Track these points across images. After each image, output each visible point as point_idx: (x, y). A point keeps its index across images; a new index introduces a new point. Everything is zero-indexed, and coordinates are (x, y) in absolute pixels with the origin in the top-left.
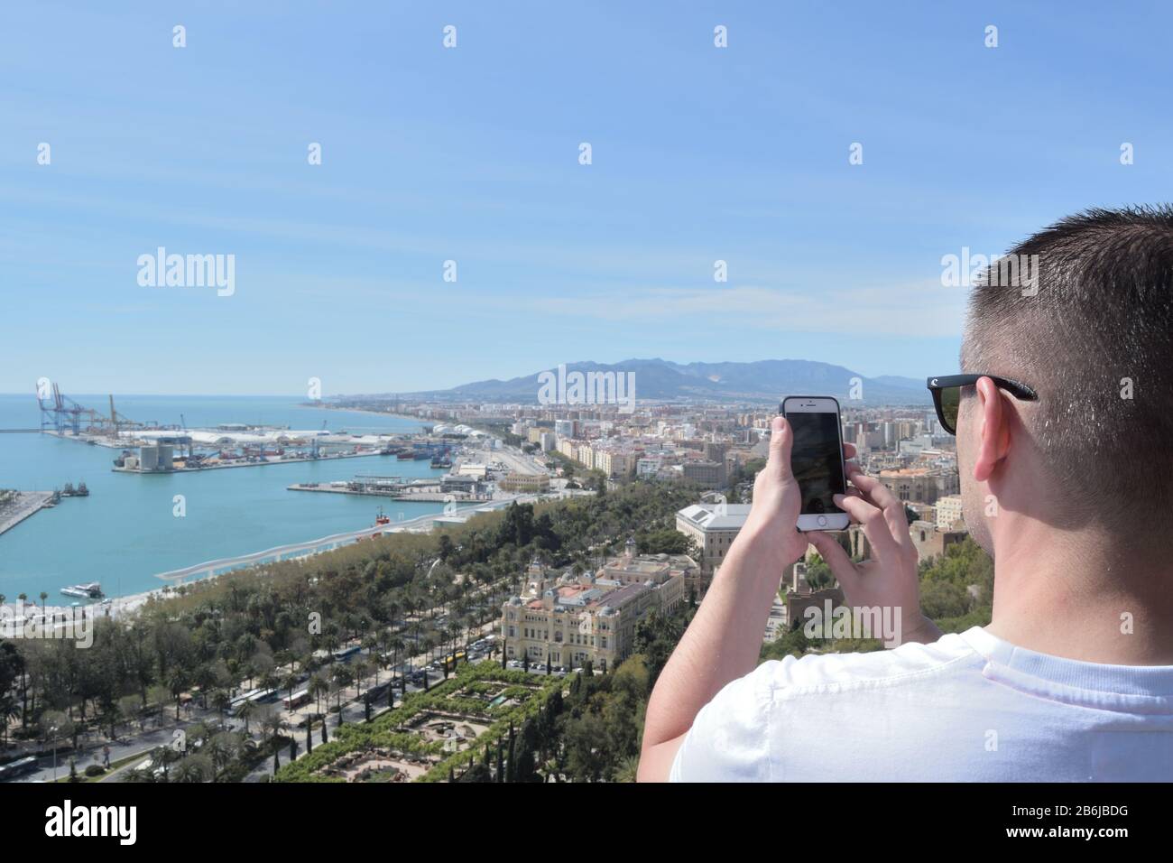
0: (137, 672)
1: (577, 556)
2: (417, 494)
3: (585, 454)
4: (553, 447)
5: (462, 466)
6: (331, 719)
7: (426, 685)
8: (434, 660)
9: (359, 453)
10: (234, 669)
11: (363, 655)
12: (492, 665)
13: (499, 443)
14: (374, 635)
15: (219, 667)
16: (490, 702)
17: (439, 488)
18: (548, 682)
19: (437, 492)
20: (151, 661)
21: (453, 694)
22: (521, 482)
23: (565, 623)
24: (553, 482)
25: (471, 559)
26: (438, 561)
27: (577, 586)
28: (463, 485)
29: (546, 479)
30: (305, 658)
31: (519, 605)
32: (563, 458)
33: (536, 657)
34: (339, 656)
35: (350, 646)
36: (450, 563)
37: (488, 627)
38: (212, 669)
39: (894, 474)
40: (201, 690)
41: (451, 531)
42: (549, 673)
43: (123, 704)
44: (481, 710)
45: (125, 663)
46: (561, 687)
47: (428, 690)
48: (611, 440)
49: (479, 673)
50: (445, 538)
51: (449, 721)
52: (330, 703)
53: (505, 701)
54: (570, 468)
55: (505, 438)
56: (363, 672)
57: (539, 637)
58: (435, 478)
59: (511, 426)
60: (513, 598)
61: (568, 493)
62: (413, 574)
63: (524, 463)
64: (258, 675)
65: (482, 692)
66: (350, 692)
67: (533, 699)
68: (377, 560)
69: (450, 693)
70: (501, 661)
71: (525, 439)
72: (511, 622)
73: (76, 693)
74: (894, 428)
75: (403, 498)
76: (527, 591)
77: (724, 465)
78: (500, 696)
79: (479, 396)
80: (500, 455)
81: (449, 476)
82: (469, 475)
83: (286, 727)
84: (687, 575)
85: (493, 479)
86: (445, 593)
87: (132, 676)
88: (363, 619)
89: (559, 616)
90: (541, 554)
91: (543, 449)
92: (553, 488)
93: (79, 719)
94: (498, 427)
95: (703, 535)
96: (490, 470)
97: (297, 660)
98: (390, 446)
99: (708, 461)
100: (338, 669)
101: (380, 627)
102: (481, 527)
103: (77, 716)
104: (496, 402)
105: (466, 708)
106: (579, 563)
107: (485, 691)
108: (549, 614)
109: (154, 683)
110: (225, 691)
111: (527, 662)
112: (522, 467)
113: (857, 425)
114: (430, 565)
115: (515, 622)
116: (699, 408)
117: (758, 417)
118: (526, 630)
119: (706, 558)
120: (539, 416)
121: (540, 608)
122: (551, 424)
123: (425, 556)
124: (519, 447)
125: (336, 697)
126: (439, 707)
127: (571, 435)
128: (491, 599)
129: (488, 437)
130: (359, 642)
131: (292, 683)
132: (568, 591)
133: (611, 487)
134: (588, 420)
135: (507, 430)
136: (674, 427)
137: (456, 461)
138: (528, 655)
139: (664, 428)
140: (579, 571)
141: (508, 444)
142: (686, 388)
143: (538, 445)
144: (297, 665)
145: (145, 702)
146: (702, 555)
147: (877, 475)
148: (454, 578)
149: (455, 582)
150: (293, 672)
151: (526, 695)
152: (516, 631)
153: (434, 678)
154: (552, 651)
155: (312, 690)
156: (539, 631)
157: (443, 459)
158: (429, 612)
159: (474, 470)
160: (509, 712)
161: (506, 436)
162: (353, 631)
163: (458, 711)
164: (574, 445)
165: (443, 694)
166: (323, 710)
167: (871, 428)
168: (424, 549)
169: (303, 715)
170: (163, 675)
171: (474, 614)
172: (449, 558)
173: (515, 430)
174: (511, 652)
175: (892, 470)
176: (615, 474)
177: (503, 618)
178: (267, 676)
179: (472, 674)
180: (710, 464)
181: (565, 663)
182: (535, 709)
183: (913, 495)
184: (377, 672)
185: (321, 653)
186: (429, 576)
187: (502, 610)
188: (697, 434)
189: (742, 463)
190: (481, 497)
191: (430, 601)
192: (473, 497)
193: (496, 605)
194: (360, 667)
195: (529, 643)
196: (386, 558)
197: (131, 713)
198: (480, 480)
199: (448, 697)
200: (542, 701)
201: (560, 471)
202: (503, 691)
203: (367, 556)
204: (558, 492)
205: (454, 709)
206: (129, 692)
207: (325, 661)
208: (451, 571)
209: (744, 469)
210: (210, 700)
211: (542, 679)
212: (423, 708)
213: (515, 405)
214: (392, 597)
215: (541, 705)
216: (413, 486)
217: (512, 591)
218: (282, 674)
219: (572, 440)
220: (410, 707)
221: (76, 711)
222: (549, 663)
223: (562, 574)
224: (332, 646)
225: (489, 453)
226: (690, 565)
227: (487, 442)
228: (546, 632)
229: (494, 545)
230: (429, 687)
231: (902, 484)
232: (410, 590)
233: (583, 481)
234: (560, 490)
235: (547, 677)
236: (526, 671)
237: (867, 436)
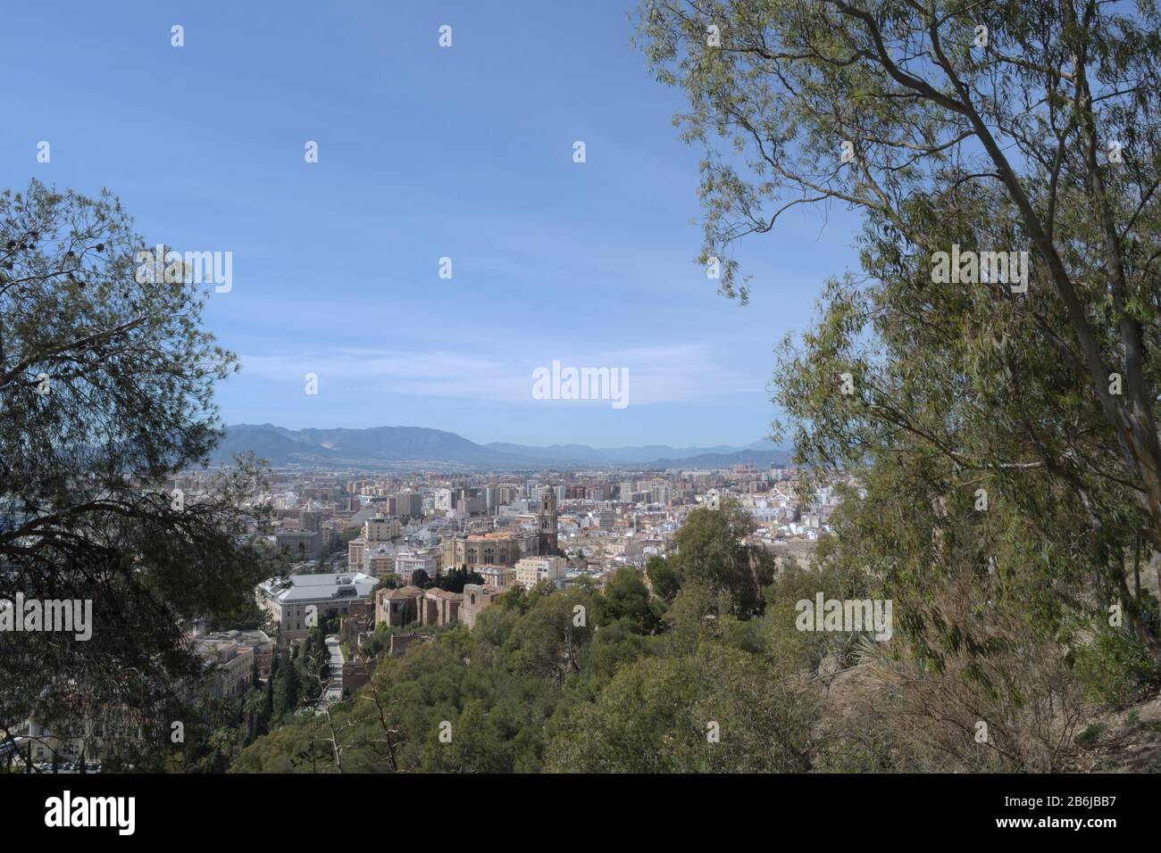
39: (480, 539)
74: (495, 493)
77: (320, 533)
84: (257, 651)
95: (280, 608)
99: (303, 531)
113: (459, 491)
116: (308, 476)
117: (366, 484)
119: (282, 632)
142: (298, 454)
146: (278, 630)
147: (463, 541)
167: (473, 493)
175: (479, 534)
180: (305, 533)
183: (497, 559)
188: (299, 502)
189: (340, 531)
209: (341, 538)
222: (83, 762)
226: (262, 640)
231: (486, 548)
237: (467, 502)
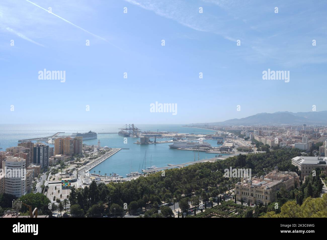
2: (213, 151)
3: (263, 140)
4: (254, 138)
5: (226, 144)
6: (185, 213)
8: (215, 199)
12: (232, 202)
13: (237, 137)
16: (231, 213)
17: (219, 150)
18: (248, 208)
22: (243, 149)
23: (254, 191)
24: (253, 149)
26: (218, 170)
27: (258, 180)
29: (250, 147)
31: (240, 185)
32: (256, 141)
33: (245, 201)
37: (231, 191)
41: (221, 162)
42: (249, 206)
46: (252, 210)
48: (272, 136)
49: (227, 204)
54: (258, 144)
57: (246, 195)
58: (218, 147)
59: (241, 132)
60: (238, 183)
61: (258, 152)
62: (210, 174)
65: (229, 210)
68: (200, 170)
70: (234, 201)
71: (245, 136)
75: (209, 152)
76: (243, 181)
79: (232, 124)
80: (237, 140)
81: (222, 146)
84: (294, 178)
85: (235, 147)
86: (219, 180)
89: (252, 189)
91: (250, 139)
94: (237, 133)
95: (301, 166)
96: (234, 145)
104: (237, 125)
105: (223, 214)
106: (259, 173)
108: (249, 188)
111: (242, 202)
112: (243, 144)
115: (239, 190)
118: (242, 192)
119: (301, 173)
120: (249, 129)
122: (253, 131)
124: (243, 138)
126: (215, 213)
127: (259, 134)
129: (234, 135)
130: (194, 192)
132: (255, 181)
133: (271, 150)
134: (264, 130)
136: (292, 132)
137: (224, 142)
138: (243, 200)
139: (289, 133)
140: (259, 175)
141: (240, 137)
152: (239, 193)
154: (250, 199)
156: (246, 193)
157: (221, 141)
159: (229, 145)
161: (239, 135)
164: (260, 138)
165: (217, 209)
171: (227, 187)
174: (238, 199)
176: (272, 146)
177: (236, 188)
179: (225, 204)
181: (254, 203)
187: (235, 186)
188: (300, 134)
190: (231, 153)
192: (229, 152)
195: (243, 196)
198: (231, 148)
201: (255, 145)
202: (235, 210)
215: (246, 215)
219: (259, 136)
220: (207, 212)
222: (249, 203)
225: (234, 140)
226: (296, 175)
227: (234, 137)
228: (248, 193)
230: (213, 207)
233: (262, 148)
234: (255, 151)
236: (242, 204)
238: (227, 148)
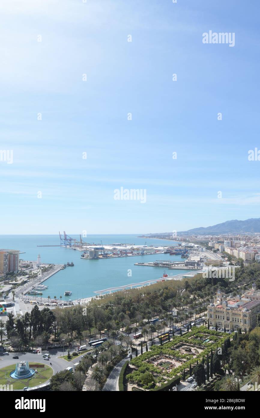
0: (88, 323)
1: (234, 290)
2: (177, 267)
3: (235, 253)
4: (224, 250)
5: (192, 257)
6: (149, 343)
7: (181, 333)
8: (184, 325)
9: (157, 253)
10: (118, 324)
11: (160, 322)
12: (204, 327)
13: (204, 249)
14: (163, 315)
15: (113, 323)
16: (204, 341)
17: (184, 265)
18: (225, 335)
19: (183, 266)
20: (92, 320)
21: (191, 337)
22: (213, 263)
23: (230, 314)
24: (224, 263)
25: (196, 290)
26: (184, 290)
27: (234, 300)
28: (193, 264)
29: (221, 262)
30: (140, 322)
31: (213, 307)
32: (227, 254)
33: (220, 325)
34: (151, 321)
35: (155, 318)
36: (189, 291)
37: (202, 314)
38: (111, 324)
40: (107, 330)
41: (189, 280)
42: (225, 332)
43: (84, 333)
44: (200, 344)
45: (85, 320)
46: (230, 337)
47: (182, 335)
48: (245, 248)
49: (199, 330)
50: (187, 282)
51: (189, 347)
52: (149, 338)
53: (209, 341)
54: (230, 258)
55: (206, 247)
56: (160, 328)
57: (221, 319)
58: (183, 261)
60: (211, 304)
62: (176, 294)
63: (213, 256)
64: (125, 326)
65: (201, 337)
66: (155, 334)
67: (219, 341)
68: (164, 290)
69: (190, 337)
70: (207, 326)
71: (213, 247)
72: (211, 313)
73: (70, 329)
75: (172, 268)
76: (216, 302)
78: (208, 339)
79: (197, 233)
80: (205, 253)
81: (187, 260)
82: (194, 260)
83: (134, 345)
85: (203, 261)
86: (187, 301)
87: (87, 324)
88: (159, 309)
89: (228, 311)
90: (221, 288)
91: (220, 251)
92: (224, 265)
93: (71, 337)
94: (204, 244)
96: (202, 258)
97: (138, 322)
98: (167, 250)
100: (151, 326)
101: (165, 312)
102: (199, 278)
103: (70, 336)
104: (203, 235)
105: (195, 343)
106: (235, 292)
107: (202, 337)
108: (224, 310)
109: (93, 327)
110: (115, 331)
111: (217, 327)
112: (213, 258)
114: (181, 291)
115: (212, 313)
118: (216, 316)
120: (218, 239)
121: (221, 308)
122: (223, 242)
123: (180, 288)
124: (212, 250)
125: (151, 335)
126: (186, 341)
127: (230, 246)
128: (203, 304)
129: (201, 247)
130: (158, 317)
131: (136, 330)
132: (231, 302)
133: (246, 264)
134: (236, 240)
135: (207, 244)
137: (190, 255)
138: (217, 325)
140: (235, 295)
141: (208, 249)
143: (218, 250)
144: (138, 324)
145: (90, 333)
148: (190, 296)
149: (190, 298)
150: (137, 326)
151: (216, 339)
152: (212, 316)
153: (184, 331)
154: (226, 324)
155: (143, 333)
156: (221, 316)
157: (185, 255)
158: (182, 308)
159: (196, 259)
160: (211, 345)
161: (207, 247)
162: (156, 313)
163: (192, 344)
164: (231, 250)
165: (187, 337)
166: (146, 340)
168: (180, 286)
169: (140, 341)
170: (96, 324)
171: (197, 309)
172: (188, 289)
173: (210, 244)
174: (211, 323)
176: (247, 260)
177: (208, 311)
178: (128, 327)
179: (197, 331)
181: (231, 328)
182: (220, 345)
184: (164, 328)
185: (146, 320)
186: (181, 295)
187: (207, 308)
190: (199, 268)
191: (182, 304)
192: (196, 268)
193: (205, 306)
194: (158, 326)
195: (217, 321)
196: (167, 288)
197: (86, 336)
198: (198, 262)
199: (189, 338)
200: (223, 342)
201: (226, 259)
202: (208, 337)
203: (161, 288)
204: (226, 266)
205: (191, 343)
206: (85, 329)
207: (147, 323)
208: (189, 294)
210: (110, 334)
211: (222, 334)
212: (180, 341)
213: (209, 236)
214: (169, 302)
215: (222, 344)
216: (175, 264)
217: (211, 301)
218: (133, 327)
219: (231, 248)
220: (176, 341)
221: (70, 334)
222: (225, 328)
223: (229, 296)
224: (149, 318)
225: (201, 253)
227: (200, 249)
228: (224, 317)
229: (204, 285)
230: (182, 334)
232: (175, 300)
233: (235, 262)
235: (224, 333)
236: (217, 330)
238: (194, 263)
